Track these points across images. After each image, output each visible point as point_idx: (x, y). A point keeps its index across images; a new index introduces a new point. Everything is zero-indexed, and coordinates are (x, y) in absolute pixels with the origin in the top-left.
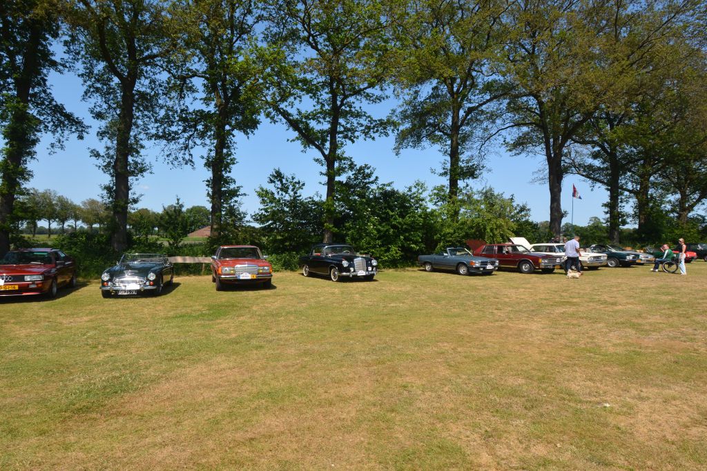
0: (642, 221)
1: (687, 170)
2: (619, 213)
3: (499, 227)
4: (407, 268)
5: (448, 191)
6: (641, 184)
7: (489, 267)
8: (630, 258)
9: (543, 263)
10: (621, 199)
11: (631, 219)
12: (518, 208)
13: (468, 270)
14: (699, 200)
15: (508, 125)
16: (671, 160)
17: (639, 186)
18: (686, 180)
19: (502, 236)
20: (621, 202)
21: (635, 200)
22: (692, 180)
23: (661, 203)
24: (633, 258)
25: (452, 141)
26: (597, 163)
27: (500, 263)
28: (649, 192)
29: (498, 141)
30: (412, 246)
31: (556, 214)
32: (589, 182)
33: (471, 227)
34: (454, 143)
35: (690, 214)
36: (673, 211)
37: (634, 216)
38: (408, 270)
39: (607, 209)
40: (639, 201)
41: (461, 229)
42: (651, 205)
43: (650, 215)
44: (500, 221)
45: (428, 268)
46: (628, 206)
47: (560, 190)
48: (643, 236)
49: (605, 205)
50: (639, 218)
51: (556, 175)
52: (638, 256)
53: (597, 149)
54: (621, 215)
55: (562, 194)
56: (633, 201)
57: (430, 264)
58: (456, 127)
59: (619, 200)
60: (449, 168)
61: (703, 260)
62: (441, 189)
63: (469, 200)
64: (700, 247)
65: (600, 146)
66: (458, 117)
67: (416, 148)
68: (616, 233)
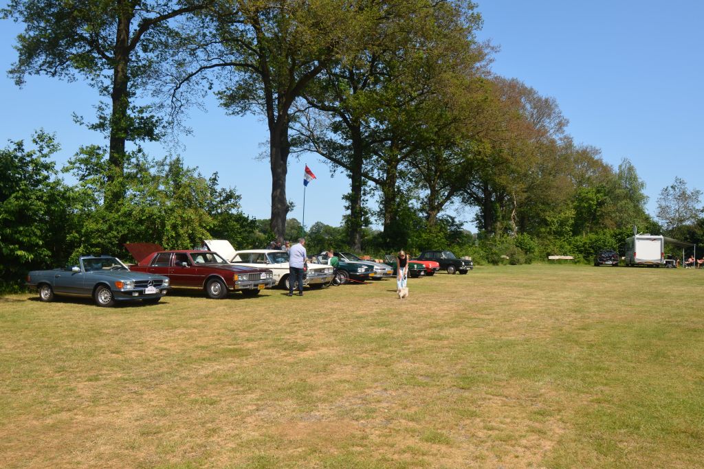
0: (388, 221)
1: (437, 159)
2: (362, 209)
3: (187, 222)
4: (7, 297)
5: (107, 157)
6: (387, 172)
7: (151, 290)
8: (361, 271)
9: (241, 281)
10: (365, 190)
11: (376, 217)
12: (224, 195)
13: (112, 298)
14: (448, 198)
15: (215, 62)
16: (420, 144)
17: (385, 175)
18: (436, 172)
19: (192, 238)
20: (364, 194)
21: (381, 193)
22: (441, 172)
23: (409, 199)
24: (366, 270)
25: (116, 72)
26: (337, 138)
27: (171, 283)
28: (397, 184)
29: (200, 87)
30: (19, 253)
31: (279, 206)
32: (330, 163)
33: (141, 222)
34: (120, 74)
35: (439, 215)
36: (422, 210)
37: (380, 214)
38: (7, 300)
39: (347, 204)
40: (385, 194)
41: (123, 223)
42: (398, 200)
43: (396, 213)
44: (190, 213)
45: (45, 294)
46: (373, 201)
47: (285, 172)
48: (388, 240)
49: (346, 198)
50: (385, 216)
51: (280, 149)
52: (372, 267)
53: (338, 119)
54: (363, 212)
55: (288, 176)
56: (379, 194)
57: (49, 286)
58: (123, 48)
59: (362, 192)
60: (109, 117)
61: (446, 272)
62: (93, 152)
63: (141, 176)
64: (444, 256)
65: (342, 115)
66: (128, 32)
67: (56, 77)
68: (358, 236)
